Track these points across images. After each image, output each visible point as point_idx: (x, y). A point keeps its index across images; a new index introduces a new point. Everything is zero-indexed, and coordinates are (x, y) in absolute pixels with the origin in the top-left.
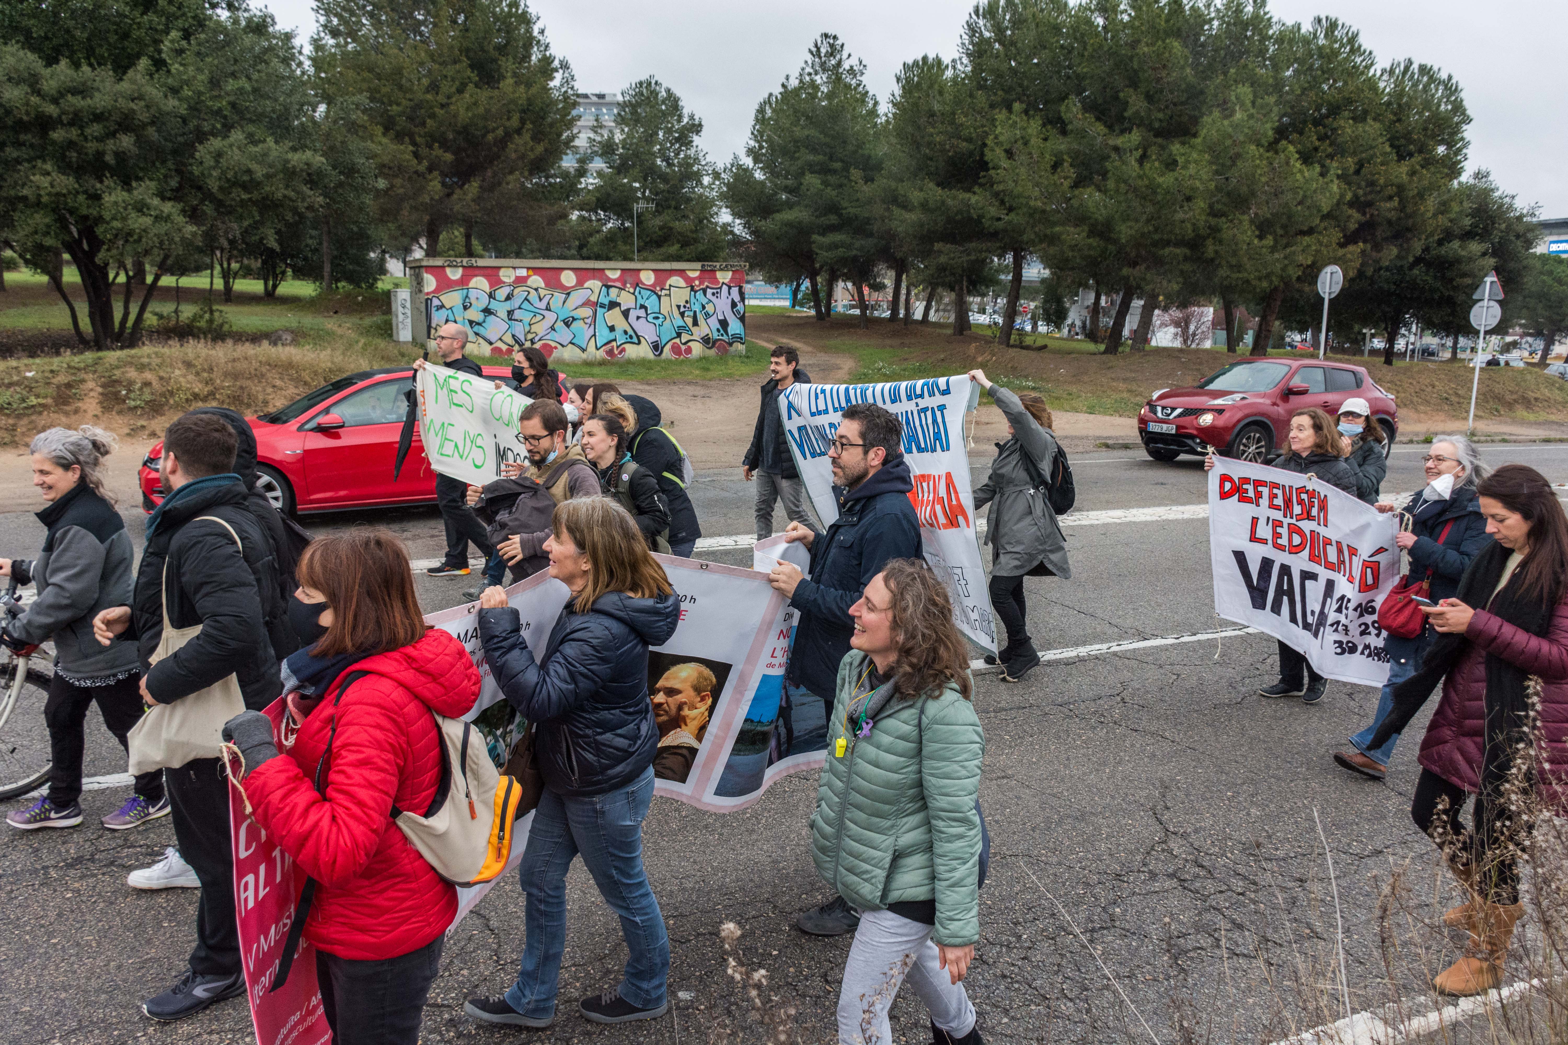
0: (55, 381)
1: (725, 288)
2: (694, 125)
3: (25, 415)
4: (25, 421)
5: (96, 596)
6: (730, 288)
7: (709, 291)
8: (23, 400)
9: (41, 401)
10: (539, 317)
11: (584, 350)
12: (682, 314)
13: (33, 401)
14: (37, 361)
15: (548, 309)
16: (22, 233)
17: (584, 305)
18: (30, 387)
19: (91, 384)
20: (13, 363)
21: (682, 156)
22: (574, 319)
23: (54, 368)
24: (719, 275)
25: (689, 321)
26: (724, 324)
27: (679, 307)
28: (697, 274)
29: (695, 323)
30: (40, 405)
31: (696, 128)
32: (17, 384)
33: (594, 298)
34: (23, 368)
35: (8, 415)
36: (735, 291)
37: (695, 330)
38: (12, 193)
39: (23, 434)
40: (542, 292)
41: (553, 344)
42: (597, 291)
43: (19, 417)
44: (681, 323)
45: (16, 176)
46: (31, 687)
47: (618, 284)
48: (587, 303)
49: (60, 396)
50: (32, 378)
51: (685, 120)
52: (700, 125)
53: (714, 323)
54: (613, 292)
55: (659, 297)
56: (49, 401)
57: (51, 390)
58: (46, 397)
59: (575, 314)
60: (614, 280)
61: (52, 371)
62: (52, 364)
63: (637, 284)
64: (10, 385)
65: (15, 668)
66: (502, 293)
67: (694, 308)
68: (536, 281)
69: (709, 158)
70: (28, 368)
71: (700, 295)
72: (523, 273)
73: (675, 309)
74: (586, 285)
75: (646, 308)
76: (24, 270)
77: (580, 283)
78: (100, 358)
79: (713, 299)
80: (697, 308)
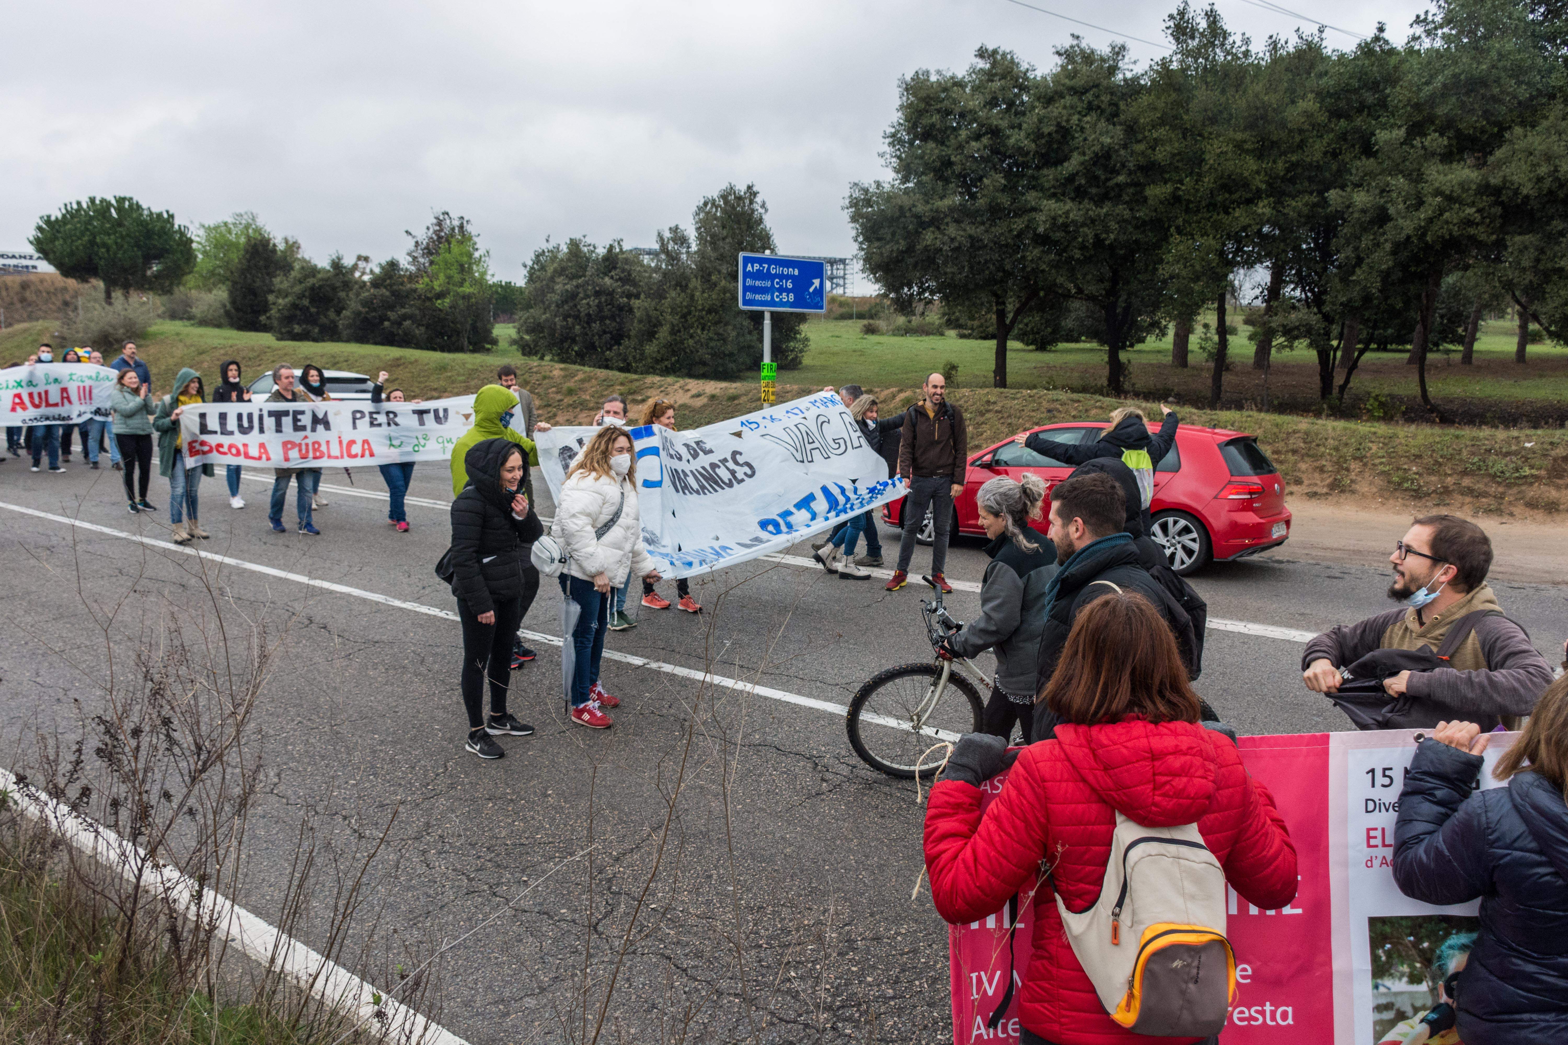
0: (1553, 453)
3: (1515, 484)
4: (1515, 490)
5: (1016, 624)
8: (1517, 470)
9: (1534, 472)
13: (1527, 471)
14: (1539, 432)
16: (1552, 305)
18: (1526, 457)
20: (1514, 433)
23: (1555, 440)
30: (1532, 476)
32: (1515, 453)
34: (1523, 439)
35: (1499, 483)
38: (1549, 265)
39: (1510, 503)
43: (1509, 486)
45: (1557, 248)
46: (952, 687)
49: (1554, 469)
50: (1530, 449)
56: (1543, 473)
57: (1548, 463)
58: (1540, 469)
61: (1552, 443)
62: (1553, 436)
64: (1508, 454)
65: (942, 668)
70: (1529, 439)
76: (1548, 342)
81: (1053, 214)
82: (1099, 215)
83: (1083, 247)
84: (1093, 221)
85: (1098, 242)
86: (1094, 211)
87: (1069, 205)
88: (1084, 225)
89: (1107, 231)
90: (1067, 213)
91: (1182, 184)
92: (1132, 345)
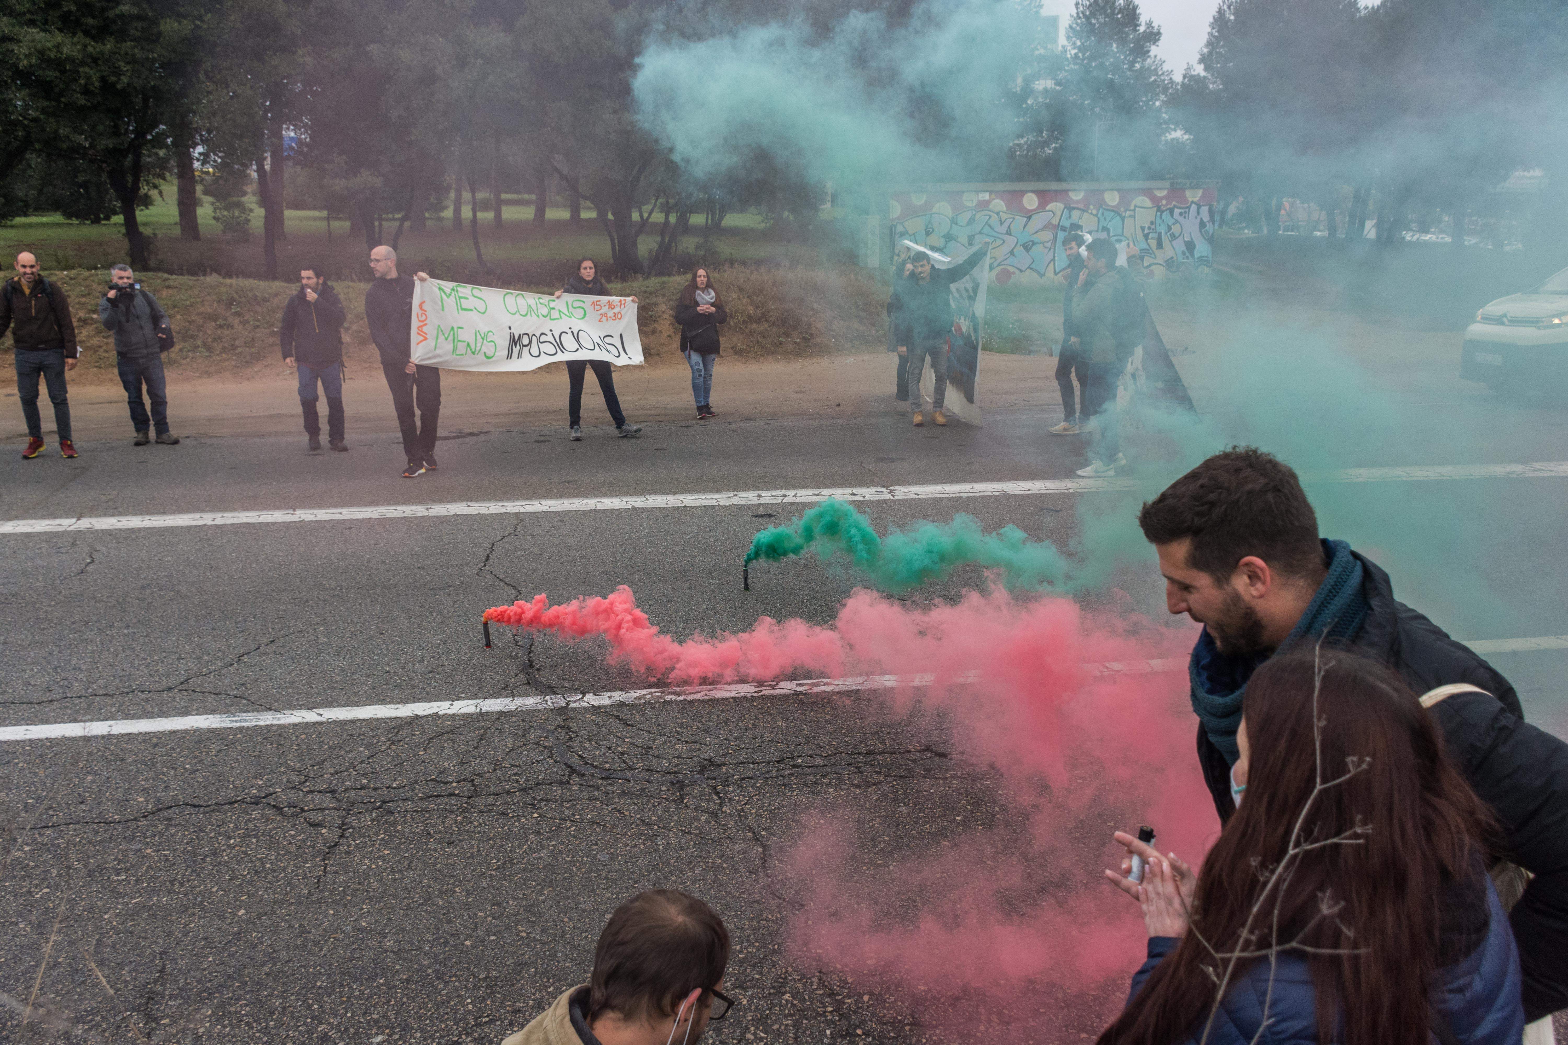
1: (1194, 207)
2: (1151, 33)
6: (1199, 207)
7: (1177, 211)
10: (999, 242)
11: (1042, 275)
12: (1146, 237)
15: (1008, 233)
17: (1044, 228)
19: (663, 307)
21: (1138, 66)
22: (1034, 243)
24: (1188, 193)
25: (1153, 243)
26: (1190, 246)
27: (1143, 228)
28: (1164, 193)
29: (1160, 245)
31: (1153, 36)
33: (1055, 221)
36: (1205, 210)
37: (1158, 253)
40: (1004, 216)
41: (1011, 269)
42: (1059, 213)
44: (1145, 246)
47: (1081, 206)
48: (1047, 226)
51: (1142, 29)
52: (1159, 33)
53: (1179, 245)
54: (1076, 214)
55: (1123, 219)
59: (1035, 238)
60: (1078, 202)
63: (1101, 204)
66: (964, 218)
67: (1159, 229)
68: (999, 204)
69: (1166, 67)
71: (1166, 216)
72: (986, 196)
73: (1138, 231)
74: (1048, 208)
75: (1108, 231)
77: (1042, 206)
78: (664, 283)
79: (1180, 219)
80: (1162, 229)
81: (39, 46)
82: (102, 53)
83: (86, 91)
84: (95, 60)
85: (107, 86)
86: (93, 48)
87: (59, 37)
88: (83, 63)
89: (118, 73)
90: (57, 46)
91: (203, 21)
92: (107, 218)
